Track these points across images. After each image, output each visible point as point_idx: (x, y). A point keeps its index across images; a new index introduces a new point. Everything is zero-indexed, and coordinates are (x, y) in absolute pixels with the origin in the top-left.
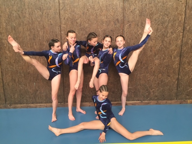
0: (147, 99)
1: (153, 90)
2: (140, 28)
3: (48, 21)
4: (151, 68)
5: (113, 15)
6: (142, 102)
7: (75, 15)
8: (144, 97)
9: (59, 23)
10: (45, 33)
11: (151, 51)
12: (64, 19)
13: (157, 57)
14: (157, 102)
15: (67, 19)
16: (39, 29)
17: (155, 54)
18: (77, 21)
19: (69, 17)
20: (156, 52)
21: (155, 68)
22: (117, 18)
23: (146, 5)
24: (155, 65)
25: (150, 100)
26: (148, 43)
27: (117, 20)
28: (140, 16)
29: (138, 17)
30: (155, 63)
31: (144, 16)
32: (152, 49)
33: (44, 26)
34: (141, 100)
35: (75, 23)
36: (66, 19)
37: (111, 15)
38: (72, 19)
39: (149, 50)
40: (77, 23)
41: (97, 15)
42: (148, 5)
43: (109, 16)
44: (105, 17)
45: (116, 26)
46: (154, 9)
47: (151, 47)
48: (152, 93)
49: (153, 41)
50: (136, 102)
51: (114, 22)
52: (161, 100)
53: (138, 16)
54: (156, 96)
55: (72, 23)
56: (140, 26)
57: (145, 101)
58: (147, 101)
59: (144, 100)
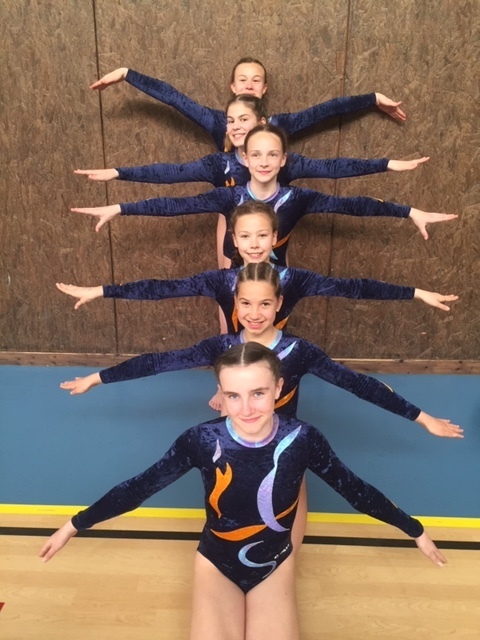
0: (423, 350)
1: (446, 320)
2: (415, 70)
3: (50, 34)
4: (448, 237)
5: (305, 11)
6: (402, 361)
7: (153, 10)
8: (412, 343)
9: (92, 44)
10: (40, 85)
11: (452, 166)
12: (113, 25)
13: (474, 190)
14: (459, 365)
15: (124, 29)
16: (17, 69)
17: (467, 181)
18: (162, 35)
19: (131, 18)
20: (472, 170)
21: (462, 234)
22: (323, 23)
24: (465, 222)
25: (432, 356)
26: (442, 135)
27: (325, 32)
28: (417, 16)
29: (408, 23)
30: (466, 215)
31: (436, 20)
32: (456, 157)
33: (33, 54)
34: (398, 356)
35: (155, 42)
36: (118, 26)
37: (297, 8)
38: (144, 28)
39: (446, 165)
40: (162, 44)
41: (241, 10)
43: (289, 14)
44: (276, 18)
45: (316, 59)
47: (454, 151)
48: (443, 332)
49: (463, 124)
50: (380, 363)
51: (312, 43)
52: (475, 357)
53: (408, 16)
54: (458, 344)
55: (142, 41)
56: (414, 59)
57: (415, 358)
58: (421, 358)
59: (410, 356)
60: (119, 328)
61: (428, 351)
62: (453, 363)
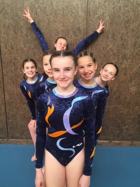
0: (118, 138)
1: (126, 127)
2: (111, 42)
4: (125, 98)
5: (72, 22)
6: (111, 142)
7: (19, 21)
8: (114, 135)
11: (125, 74)
12: (4, 26)
13: (133, 82)
14: (131, 143)
15: (8, 27)
17: (131, 79)
18: (22, 29)
19: (11, 24)
20: (132, 76)
21: (130, 97)
22: (78, 26)
23: (120, 8)
24: (131, 93)
25: (122, 140)
26: (121, 63)
27: (79, 29)
28: (111, 24)
29: (107, 26)
30: (131, 91)
31: (117, 25)
32: (126, 71)
34: (109, 140)
35: (20, 32)
36: (6, 26)
37: (69, 21)
38: (15, 27)
39: (123, 73)
40: (22, 32)
41: (49, 21)
42: (122, 8)
43: (66, 23)
44: (61, 24)
45: (76, 38)
46: (131, 14)
47: (126, 69)
48: (125, 131)
49: (128, 60)
50: (103, 142)
51: (74, 33)
52: (137, 140)
53: (107, 24)
54: (131, 135)
55: (15, 31)
56: (110, 38)
57: (116, 140)
58: (118, 140)
59: (114, 140)
60: (9, 130)
61: (120, 138)
62: (129, 142)
